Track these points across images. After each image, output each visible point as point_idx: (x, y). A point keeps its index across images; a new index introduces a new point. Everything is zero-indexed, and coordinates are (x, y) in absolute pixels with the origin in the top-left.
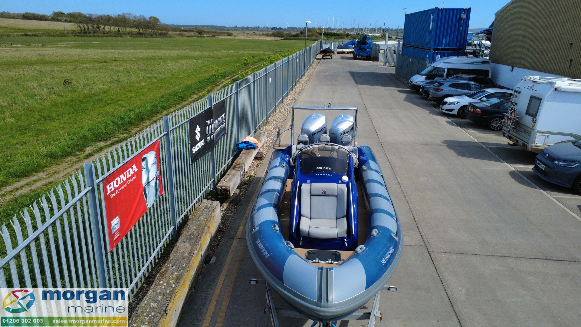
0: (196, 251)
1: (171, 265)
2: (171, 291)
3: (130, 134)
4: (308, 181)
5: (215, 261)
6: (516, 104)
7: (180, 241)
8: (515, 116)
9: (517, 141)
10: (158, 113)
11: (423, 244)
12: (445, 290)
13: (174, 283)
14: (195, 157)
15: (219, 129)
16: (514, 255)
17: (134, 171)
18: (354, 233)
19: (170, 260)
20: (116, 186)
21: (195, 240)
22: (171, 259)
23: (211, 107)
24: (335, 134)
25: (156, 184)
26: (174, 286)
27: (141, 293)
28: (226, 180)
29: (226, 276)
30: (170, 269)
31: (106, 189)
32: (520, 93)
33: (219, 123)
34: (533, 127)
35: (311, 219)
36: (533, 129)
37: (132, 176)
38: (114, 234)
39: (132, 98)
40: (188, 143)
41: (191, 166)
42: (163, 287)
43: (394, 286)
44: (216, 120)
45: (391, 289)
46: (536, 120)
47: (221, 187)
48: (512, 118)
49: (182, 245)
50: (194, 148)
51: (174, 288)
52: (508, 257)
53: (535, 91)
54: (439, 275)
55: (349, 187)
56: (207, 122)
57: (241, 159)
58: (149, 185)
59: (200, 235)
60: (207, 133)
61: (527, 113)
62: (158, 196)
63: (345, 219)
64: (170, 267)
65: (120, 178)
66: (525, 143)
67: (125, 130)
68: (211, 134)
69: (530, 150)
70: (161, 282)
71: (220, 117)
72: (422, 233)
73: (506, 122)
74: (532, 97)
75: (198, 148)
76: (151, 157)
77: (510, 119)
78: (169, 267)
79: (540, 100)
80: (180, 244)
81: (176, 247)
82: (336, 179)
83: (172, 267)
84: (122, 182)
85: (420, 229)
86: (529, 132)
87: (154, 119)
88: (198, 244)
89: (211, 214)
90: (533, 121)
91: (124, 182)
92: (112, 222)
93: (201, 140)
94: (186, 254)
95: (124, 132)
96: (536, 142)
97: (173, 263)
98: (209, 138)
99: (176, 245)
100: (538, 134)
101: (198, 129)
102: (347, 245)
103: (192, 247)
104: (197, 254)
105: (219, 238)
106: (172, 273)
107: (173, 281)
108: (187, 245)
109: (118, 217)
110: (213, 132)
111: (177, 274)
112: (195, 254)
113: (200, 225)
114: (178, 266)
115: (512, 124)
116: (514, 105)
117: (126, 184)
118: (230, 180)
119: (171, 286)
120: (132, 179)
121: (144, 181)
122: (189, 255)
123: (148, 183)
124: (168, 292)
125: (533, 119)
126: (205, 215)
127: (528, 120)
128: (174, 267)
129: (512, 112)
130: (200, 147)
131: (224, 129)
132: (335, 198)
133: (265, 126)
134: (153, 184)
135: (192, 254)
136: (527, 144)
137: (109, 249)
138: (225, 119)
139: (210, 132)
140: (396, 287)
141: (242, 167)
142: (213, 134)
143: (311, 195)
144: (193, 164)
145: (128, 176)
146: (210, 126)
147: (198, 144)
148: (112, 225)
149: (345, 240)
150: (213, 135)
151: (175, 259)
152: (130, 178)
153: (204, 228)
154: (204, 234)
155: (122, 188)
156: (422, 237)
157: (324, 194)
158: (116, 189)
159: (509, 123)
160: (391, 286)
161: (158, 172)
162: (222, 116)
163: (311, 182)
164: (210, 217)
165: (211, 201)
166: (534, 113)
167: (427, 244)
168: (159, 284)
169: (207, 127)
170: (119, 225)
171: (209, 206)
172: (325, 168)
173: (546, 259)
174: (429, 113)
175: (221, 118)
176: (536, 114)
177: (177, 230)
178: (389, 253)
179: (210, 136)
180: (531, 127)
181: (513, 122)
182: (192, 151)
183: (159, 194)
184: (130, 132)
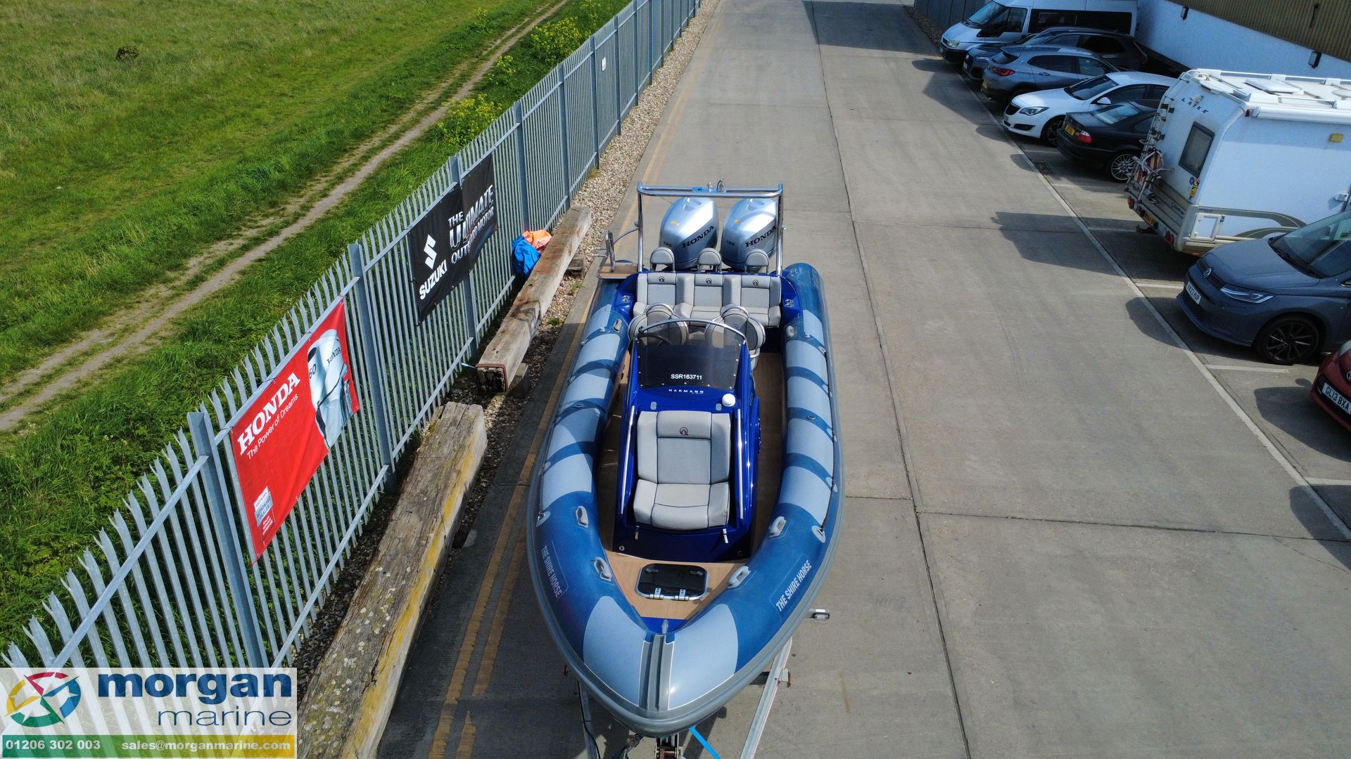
0: (432, 535)
1: (381, 569)
2: (382, 630)
3: (282, 216)
4: (654, 405)
5: (475, 541)
6: (1163, 137)
7: (399, 510)
8: (1155, 169)
9: (1156, 225)
10: (346, 151)
11: (906, 494)
12: (935, 602)
13: (388, 611)
14: (426, 308)
15: (481, 224)
16: (1092, 519)
17: (293, 387)
18: (742, 517)
19: (379, 558)
20: (257, 432)
21: (430, 508)
22: (381, 554)
23: (459, 184)
24: (733, 244)
25: (342, 393)
26: (388, 618)
27: (326, 617)
28: (497, 349)
29: (497, 576)
30: (381, 580)
31: (238, 445)
32: (1172, 110)
33: (480, 211)
34: (1191, 197)
35: (658, 483)
36: (1190, 203)
37: (290, 397)
38: (262, 525)
39: (284, 98)
40: (409, 281)
41: (418, 328)
42: (367, 622)
43: (823, 611)
44: (472, 209)
45: (818, 616)
46: (1198, 183)
47: (487, 368)
48: (1149, 172)
49: (404, 519)
50: (422, 287)
51: (389, 624)
52: (1079, 522)
53: (1205, 111)
54: (928, 568)
55: (737, 420)
56: (450, 220)
57: (533, 289)
58: (328, 402)
59: (439, 495)
60: (452, 244)
61: (1184, 162)
62: (349, 415)
63: (726, 486)
64: (381, 574)
65: (264, 412)
66: (1171, 233)
67: (273, 205)
68: (462, 245)
69: (1180, 249)
70: (363, 610)
71: (481, 198)
72: (910, 469)
73: (1136, 178)
74: (1196, 127)
75: (433, 284)
76: (328, 344)
77: (1145, 174)
78: (377, 573)
79: (1211, 135)
80: (399, 519)
81: (391, 524)
82: (709, 403)
83: (385, 573)
84: (269, 418)
85: (908, 456)
86: (1181, 207)
87: (338, 169)
88: (436, 518)
89: (465, 438)
90: (1191, 183)
91: (274, 417)
92: (255, 504)
93: (437, 263)
94: (413, 543)
95: (271, 211)
96: (1195, 232)
97: (385, 563)
98: (457, 255)
99: (392, 520)
100: (1201, 215)
101: (431, 241)
102: (727, 541)
103: (423, 524)
104: (433, 541)
105: (484, 485)
106: (385, 589)
107: (387, 606)
108: (414, 519)
109: (266, 490)
110: (465, 239)
111: (394, 590)
112: (430, 541)
113: (440, 468)
114: (396, 571)
115: (1147, 187)
116: (1156, 139)
117: (277, 420)
118: (506, 348)
119: (382, 620)
120: (290, 404)
121: (316, 397)
122: (419, 544)
123: (325, 397)
124: (377, 631)
125: (1192, 178)
126: (450, 442)
127: (1182, 178)
128: (388, 575)
129: (1152, 156)
130: (437, 280)
131: (493, 221)
132: (707, 443)
133: (593, 177)
134: (335, 397)
135: (424, 542)
136: (1175, 236)
137: (253, 557)
138: (493, 197)
139: (458, 241)
140: (828, 611)
141: (534, 309)
142: (466, 243)
143: (658, 437)
144: (424, 323)
145: (281, 402)
146: (459, 228)
147: (432, 277)
148: (257, 509)
149: (725, 531)
150: (465, 247)
151: (390, 555)
152: (286, 403)
153: (448, 478)
154: (448, 492)
155: (271, 429)
156: (907, 476)
157: (684, 435)
158: (257, 437)
159: (1141, 183)
160: (818, 611)
161: (345, 367)
162: (485, 194)
163: (659, 409)
164: (462, 447)
165: (464, 405)
166: (1197, 166)
167: (916, 493)
168: (359, 614)
169: (452, 232)
170: (270, 504)
171: (459, 417)
172: (688, 377)
173: (1156, 527)
174: (978, 130)
175: (484, 198)
176: (1200, 168)
177: (396, 472)
178: (797, 579)
179: (459, 248)
180: (1187, 196)
181: (1149, 182)
182: (418, 295)
183: (350, 410)
184: (283, 209)
